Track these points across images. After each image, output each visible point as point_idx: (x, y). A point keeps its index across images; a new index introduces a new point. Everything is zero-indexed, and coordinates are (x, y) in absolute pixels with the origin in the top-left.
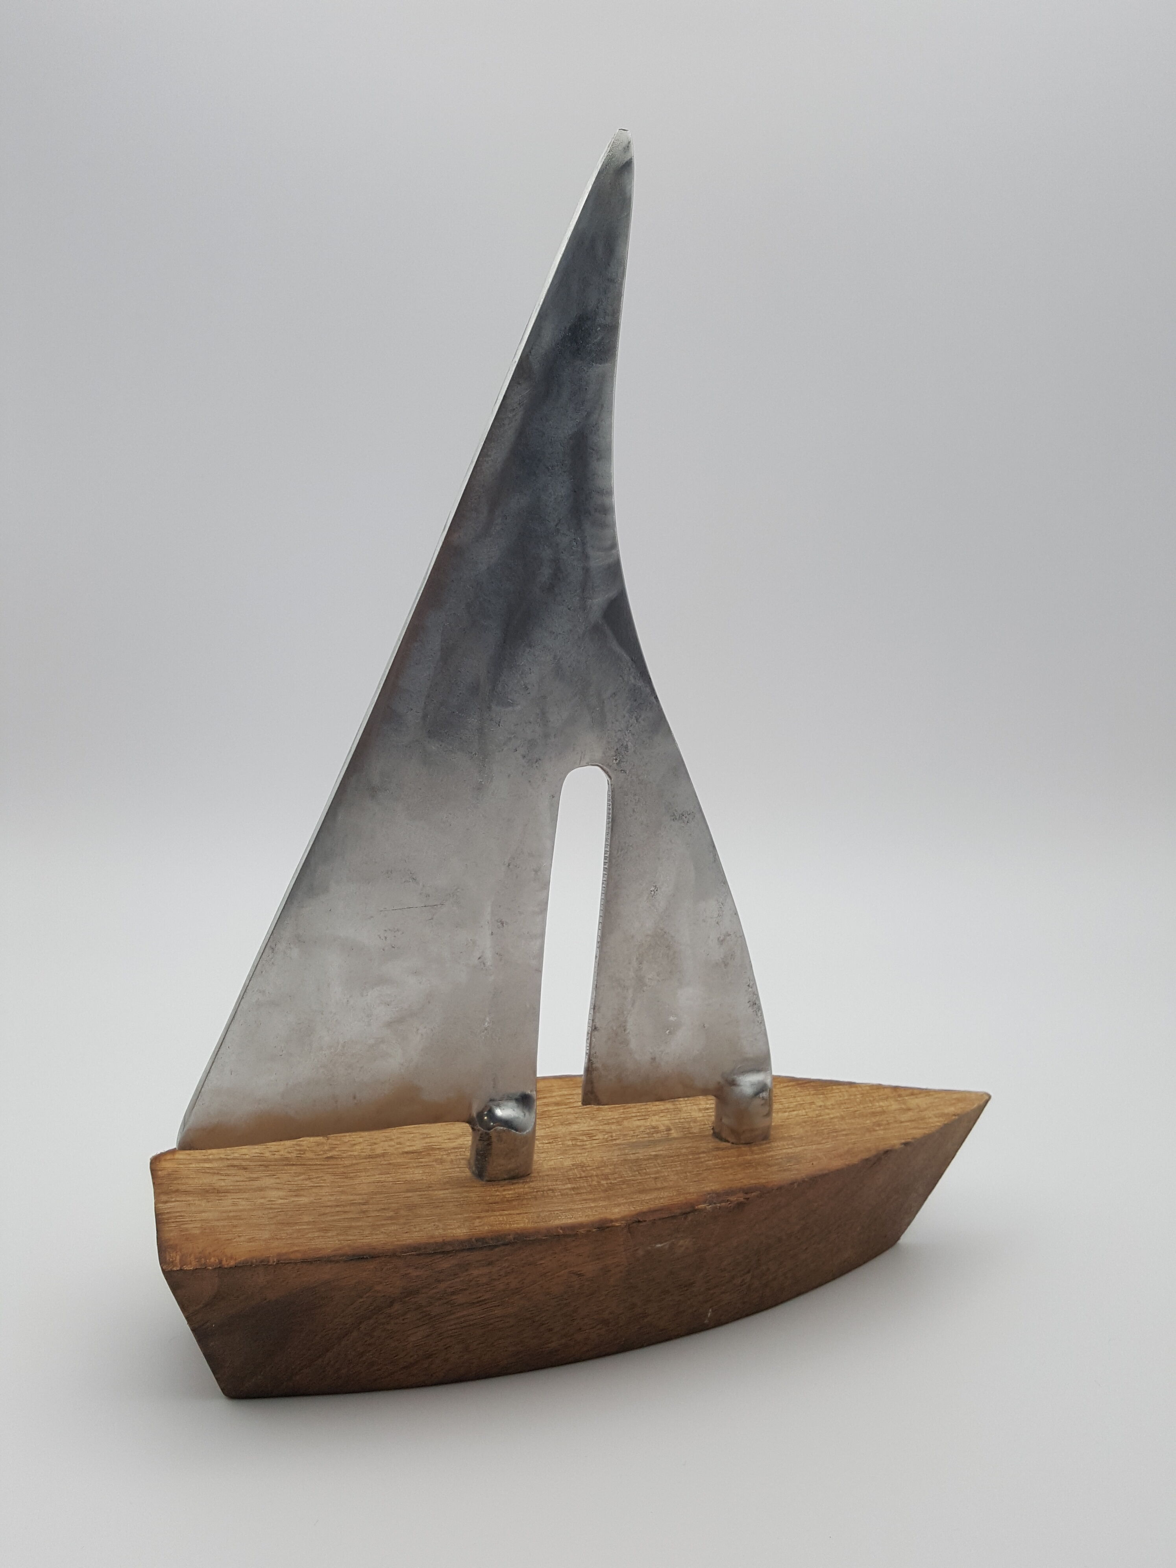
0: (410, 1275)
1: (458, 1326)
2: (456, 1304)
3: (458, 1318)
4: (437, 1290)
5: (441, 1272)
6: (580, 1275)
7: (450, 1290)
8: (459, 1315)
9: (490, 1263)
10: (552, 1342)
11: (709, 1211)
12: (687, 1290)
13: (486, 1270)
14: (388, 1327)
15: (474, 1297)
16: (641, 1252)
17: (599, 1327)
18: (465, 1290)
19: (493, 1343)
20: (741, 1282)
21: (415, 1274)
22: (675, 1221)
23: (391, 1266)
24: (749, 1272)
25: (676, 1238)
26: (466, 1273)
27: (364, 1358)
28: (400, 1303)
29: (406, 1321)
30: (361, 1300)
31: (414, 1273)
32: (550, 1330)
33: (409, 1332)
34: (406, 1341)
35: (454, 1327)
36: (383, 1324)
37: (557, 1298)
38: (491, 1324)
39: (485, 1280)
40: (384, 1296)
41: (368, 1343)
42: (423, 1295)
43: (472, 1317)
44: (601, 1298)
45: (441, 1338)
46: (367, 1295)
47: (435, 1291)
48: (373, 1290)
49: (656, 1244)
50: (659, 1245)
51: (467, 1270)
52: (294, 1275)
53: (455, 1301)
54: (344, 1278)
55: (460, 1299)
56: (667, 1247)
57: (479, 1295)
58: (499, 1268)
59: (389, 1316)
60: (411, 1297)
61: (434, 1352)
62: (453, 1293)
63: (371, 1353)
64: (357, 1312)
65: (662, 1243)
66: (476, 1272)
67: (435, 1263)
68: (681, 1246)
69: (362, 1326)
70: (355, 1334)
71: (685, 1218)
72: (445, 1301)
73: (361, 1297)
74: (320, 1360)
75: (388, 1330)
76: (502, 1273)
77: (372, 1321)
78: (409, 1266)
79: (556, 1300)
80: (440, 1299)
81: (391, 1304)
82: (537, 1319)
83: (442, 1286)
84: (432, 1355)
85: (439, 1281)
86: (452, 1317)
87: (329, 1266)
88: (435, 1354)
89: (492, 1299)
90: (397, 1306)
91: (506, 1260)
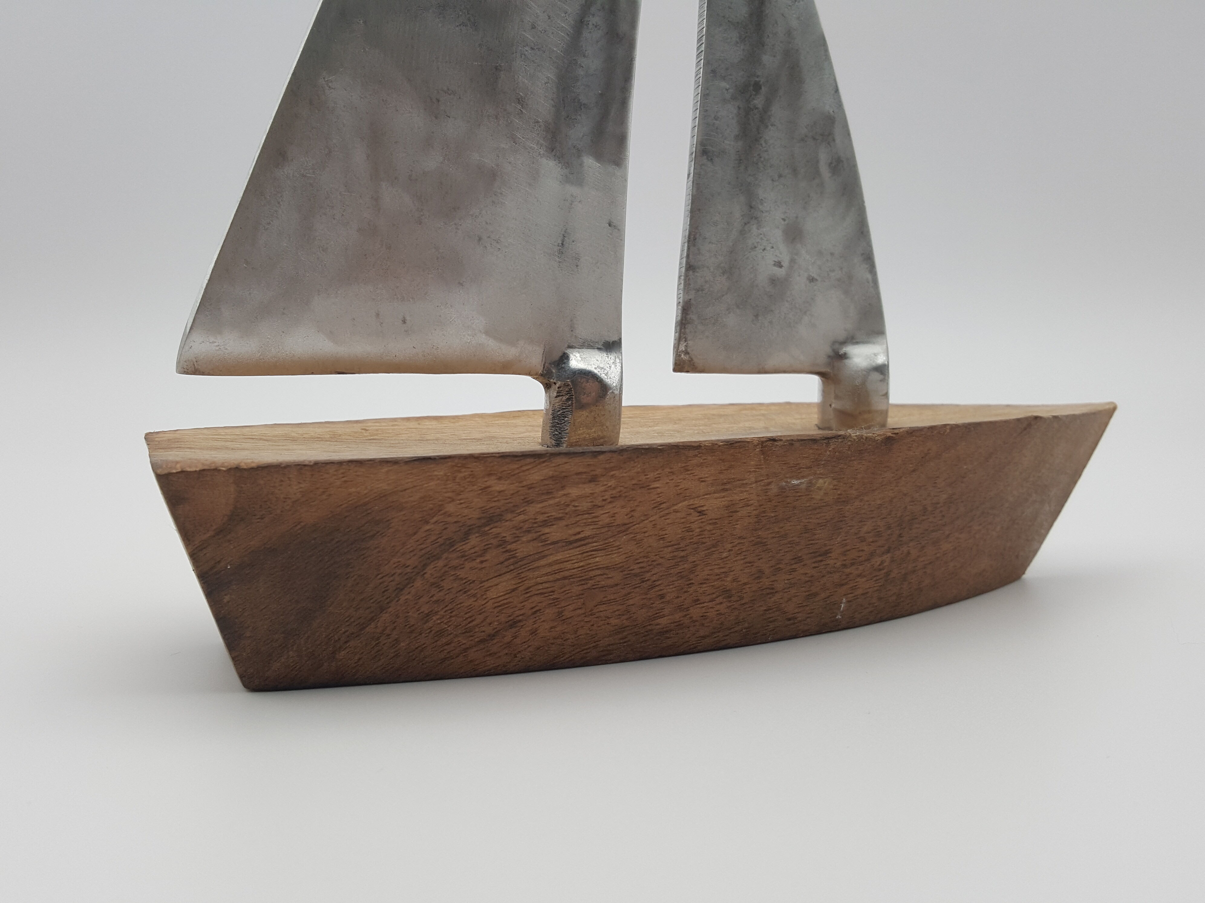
0: (491, 489)
1: (551, 578)
2: (549, 542)
3: (550, 565)
4: (526, 517)
5: (530, 487)
6: (701, 513)
7: (541, 518)
8: (552, 559)
9: (593, 479)
10: (664, 616)
11: (854, 439)
12: (822, 561)
13: (587, 489)
14: (462, 573)
15: (571, 532)
16: (774, 489)
17: (718, 600)
18: (560, 519)
19: (592, 610)
20: (880, 565)
21: (498, 488)
22: (815, 447)
23: (466, 473)
24: (888, 551)
25: (815, 474)
26: (562, 492)
27: (430, 624)
28: (477, 535)
29: (484, 565)
30: (427, 527)
31: (498, 486)
32: (662, 597)
33: (487, 584)
34: (484, 597)
35: (545, 579)
36: (455, 568)
37: (673, 545)
38: (591, 579)
39: (585, 505)
40: (456, 522)
41: (435, 598)
42: (507, 523)
43: (568, 565)
44: (725, 555)
45: (528, 595)
46: (435, 519)
47: (522, 517)
48: (442, 512)
49: (792, 478)
50: (795, 482)
51: (563, 487)
52: (338, 483)
53: (548, 535)
54: (405, 490)
55: (555, 533)
56: (804, 486)
57: (578, 529)
58: (603, 488)
59: (463, 556)
60: (492, 526)
61: (520, 618)
62: (546, 523)
63: (438, 617)
64: (423, 546)
65: (799, 479)
66: (574, 492)
67: (524, 471)
68: (820, 489)
69: (429, 570)
70: (418, 583)
71: (828, 444)
72: (534, 535)
73: (427, 522)
74: (373, 625)
75: (462, 579)
76: (607, 496)
77: (441, 563)
78: (490, 475)
79: (670, 549)
80: (529, 532)
81: (466, 535)
82: (647, 576)
83: (533, 509)
84: (515, 623)
85: (529, 502)
86: (543, 562)
87: (385, 470)
88: (520, 621)
89: (593, 538)
90: (474, 540)
91: (612, 476)
